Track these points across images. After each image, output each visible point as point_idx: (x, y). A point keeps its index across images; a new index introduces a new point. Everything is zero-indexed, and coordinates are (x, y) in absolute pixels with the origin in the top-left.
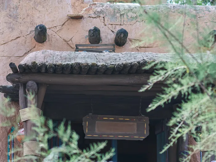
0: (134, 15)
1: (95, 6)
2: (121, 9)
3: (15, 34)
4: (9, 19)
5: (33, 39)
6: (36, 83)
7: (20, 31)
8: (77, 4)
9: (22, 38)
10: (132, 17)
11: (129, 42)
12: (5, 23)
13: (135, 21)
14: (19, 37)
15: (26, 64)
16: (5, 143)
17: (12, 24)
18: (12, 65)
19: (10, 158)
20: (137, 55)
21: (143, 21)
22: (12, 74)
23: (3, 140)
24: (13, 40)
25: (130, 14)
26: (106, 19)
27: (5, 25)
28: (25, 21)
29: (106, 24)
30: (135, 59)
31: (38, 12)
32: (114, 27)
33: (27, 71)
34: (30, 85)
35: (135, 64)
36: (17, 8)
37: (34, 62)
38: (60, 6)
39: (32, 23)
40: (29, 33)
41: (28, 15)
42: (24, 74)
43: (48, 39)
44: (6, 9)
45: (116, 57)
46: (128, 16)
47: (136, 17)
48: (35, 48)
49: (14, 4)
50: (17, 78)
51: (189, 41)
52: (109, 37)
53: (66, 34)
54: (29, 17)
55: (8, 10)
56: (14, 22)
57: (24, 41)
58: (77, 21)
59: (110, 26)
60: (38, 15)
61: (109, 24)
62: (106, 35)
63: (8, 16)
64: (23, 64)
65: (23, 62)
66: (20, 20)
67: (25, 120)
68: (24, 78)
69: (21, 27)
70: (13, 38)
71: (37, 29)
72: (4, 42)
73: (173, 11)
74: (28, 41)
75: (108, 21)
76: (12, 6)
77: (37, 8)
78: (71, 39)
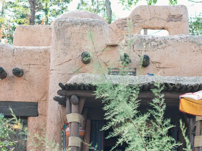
0: (156, 44)
1: (127, 36)
2: (146, 39)
3: (68, 57)
4: (64, 47)
5: (81, 61)
6: (77, 96)
7: (71, 55)
8: (118, 31)
9: (73, 61)
10: (155, 45)
11: (152, 64)
12: (61, 49)
13: (157, 48)
14: (71, 60)
15: (70, 84)
16: (59, 136)
17: (66, 50)
18: (60, 85)
19: (63, 147)
20: (149, 78)
21: (163, 49)
22: (61, 90)
23: (58, 134)
24: (66, 62)
25: (153, 43)
26: (135, 47)
27: (61, 51)
28: (75, 48)
29: (135, 50)
30: (147, 81)
31: (85, 41)
32: (140, 53)
33: (71, 88)
34: (73, 98)
35: (146, 84)
36: (70, 38)
37: (75, 83)
38: (101, 37)
39: (80, 49)
40: (78, 57)
41: (77, 44)
42: (69, 90)
43: (91, 61)
44: (62, 39)
45: (133, 79)
46: (151, 44)
47: (157, 45)
48: (82, 68)
49: (68, 35)
50: (64, 93)
51: (197, 63)
52: (137, 60)
53: (105, 58)
54: (78, 45)
55: (63, 40)
56: (67, 49)
57: (74, 63)
58: (114, 47)
59: (138, 51)
60: (85, 44)
61: (137, 50)
62: (135, 58)
63: (63, 44)
64: (68, 83)
65: (68, 82)
66: (72, 47)
67: (70, 122)
68: (69, 93)
69: (73, 52)
70: (67, 61)
71: (83, 55)
72: (60, 64)
73: (186, 41)
74: (77, 63)
75: (136, 48)
76: (66, 37)
77: (84, 38)
78: (109, 61)
